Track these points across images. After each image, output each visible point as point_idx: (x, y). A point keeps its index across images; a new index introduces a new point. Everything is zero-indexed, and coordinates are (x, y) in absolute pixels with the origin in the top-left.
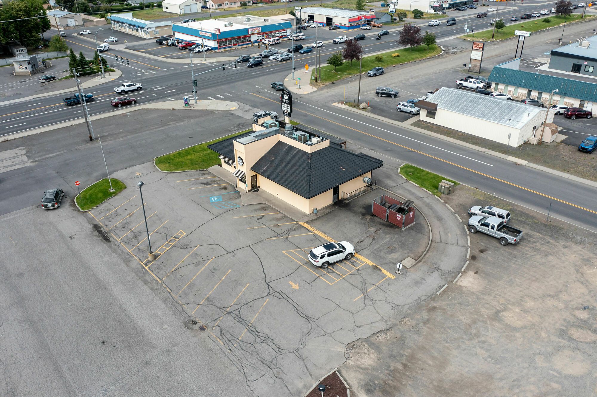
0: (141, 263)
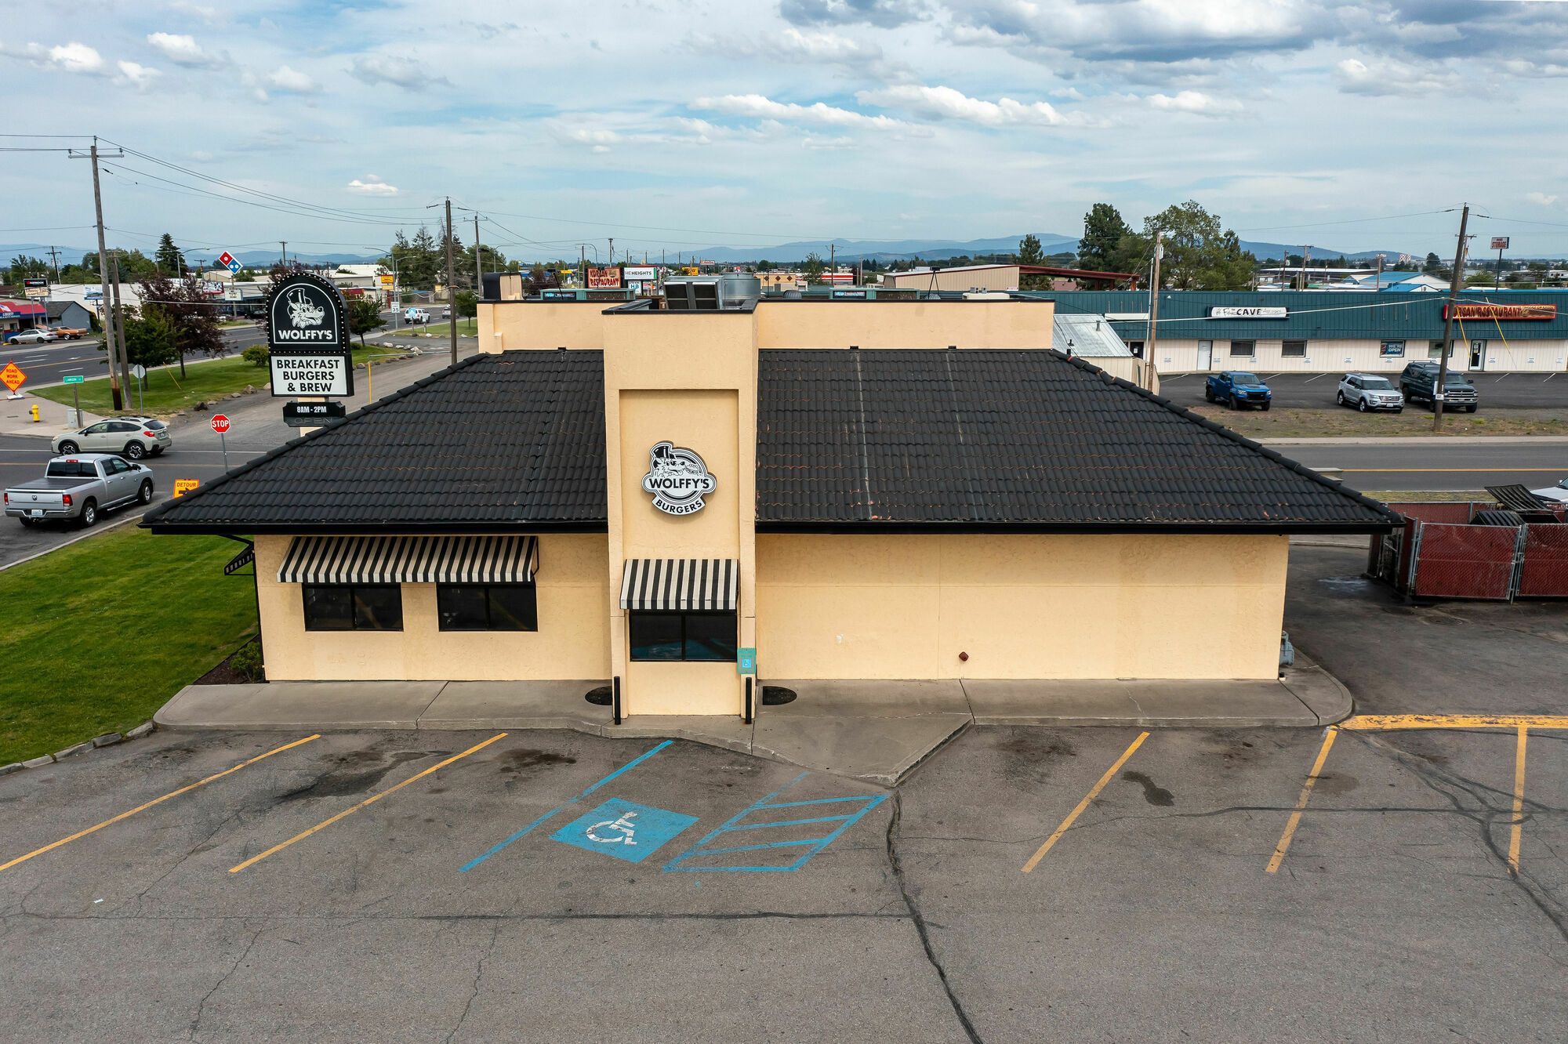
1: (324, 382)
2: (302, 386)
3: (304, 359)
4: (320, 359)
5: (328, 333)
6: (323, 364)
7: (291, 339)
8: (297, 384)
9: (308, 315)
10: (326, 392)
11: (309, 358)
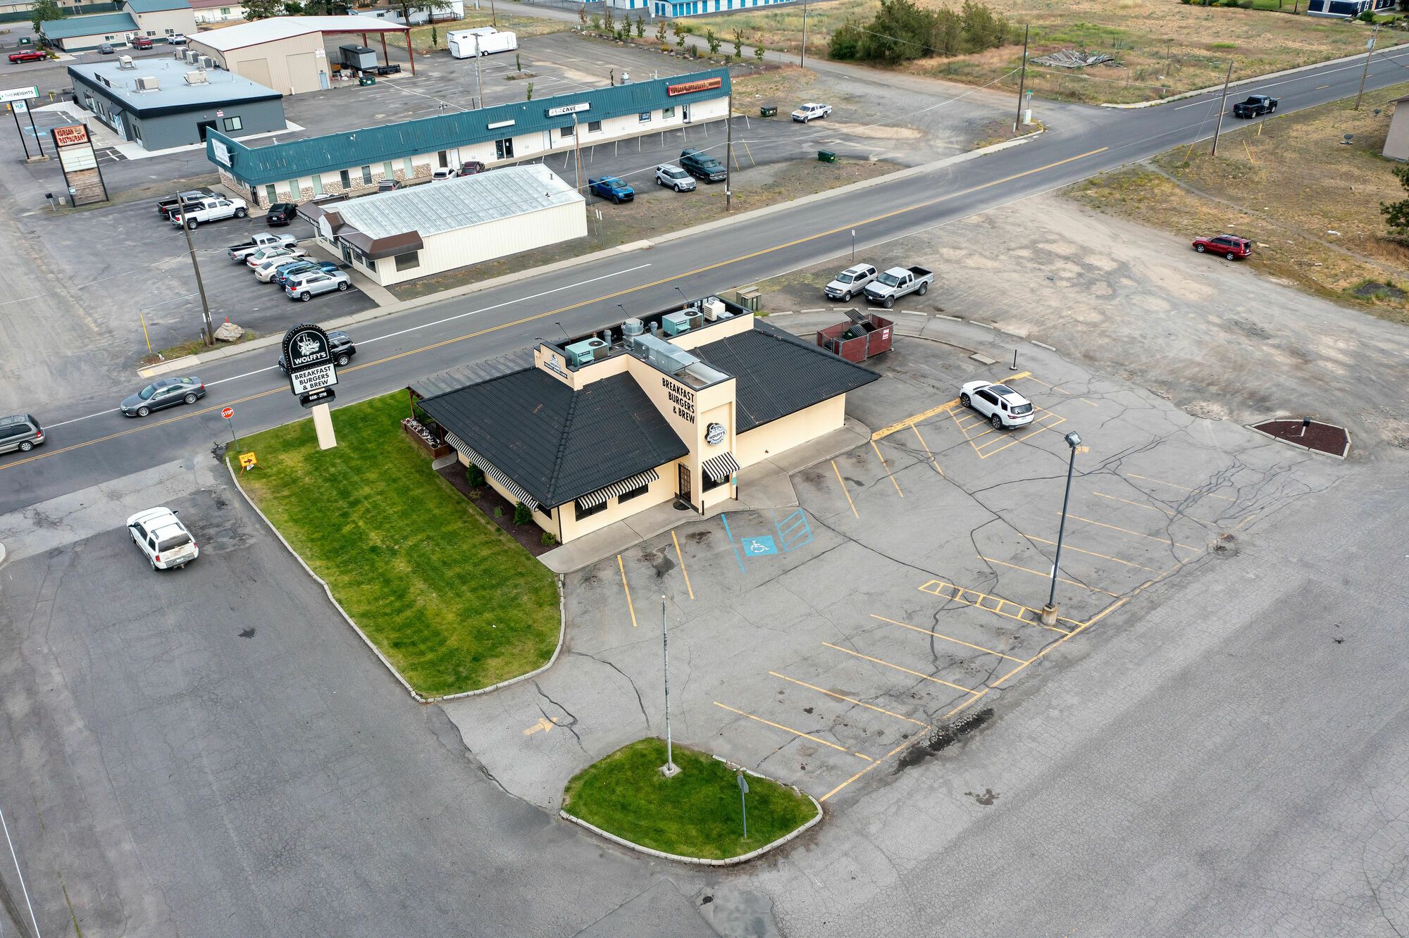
0: (1068, 637)
1: (323, 380)
2: (311, 385)
3: (310, 371)
4: (319, 368)
5: (323, 354)
6: (321, 371)
7: (302, 363)
8: (308, 385)
9: (310, 347)
10: (325, 385)
11: (313, 370)
